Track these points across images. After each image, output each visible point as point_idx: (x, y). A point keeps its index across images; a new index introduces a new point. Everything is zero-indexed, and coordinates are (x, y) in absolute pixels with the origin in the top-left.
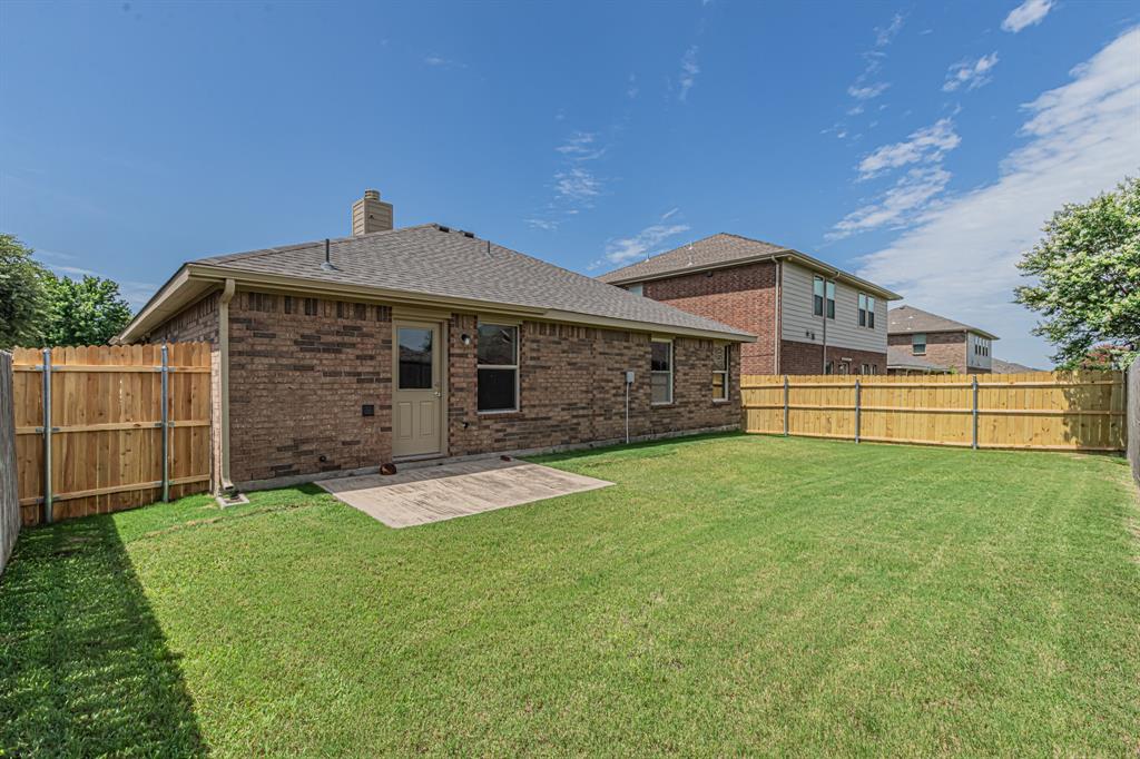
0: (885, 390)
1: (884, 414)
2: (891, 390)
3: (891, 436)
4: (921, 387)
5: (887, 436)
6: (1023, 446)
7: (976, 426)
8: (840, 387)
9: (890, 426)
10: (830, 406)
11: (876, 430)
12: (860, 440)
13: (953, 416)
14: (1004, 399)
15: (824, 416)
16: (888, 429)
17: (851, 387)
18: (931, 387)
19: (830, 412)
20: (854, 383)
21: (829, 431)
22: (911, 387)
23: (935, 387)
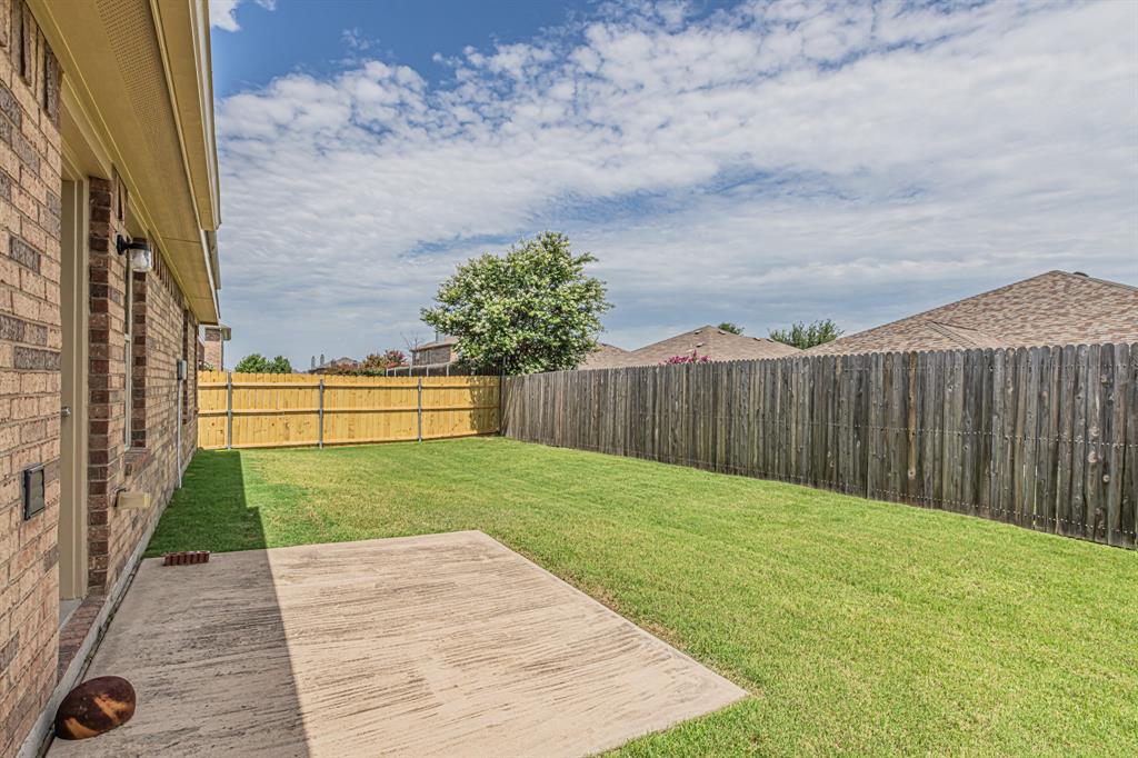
0: (347, 391)
1: (346, 415)
2: (353, 391)
3: (353, 437)
4: (379, 388)
5: (349, 437)
6: (449, 435)
7: (420, 422)
8: (300, 388)
9: (352, 427)
10: (289, 410)
11: (338, 433)
12: (324, 445)
13: (404, 414)
14: (437, 398)
15: (280, 421)
16: (350, 429)
17: (313, 387)
18: (386, 388)
19: (289, 416)
20: (317, 383)
21: (287, 439)
22: (370, 388)
23: (390, 388)
